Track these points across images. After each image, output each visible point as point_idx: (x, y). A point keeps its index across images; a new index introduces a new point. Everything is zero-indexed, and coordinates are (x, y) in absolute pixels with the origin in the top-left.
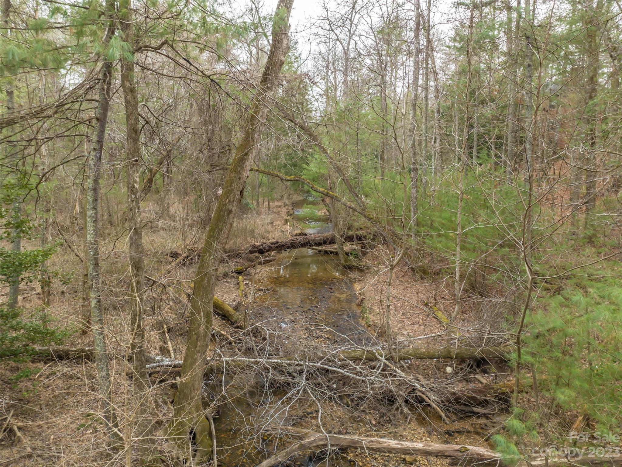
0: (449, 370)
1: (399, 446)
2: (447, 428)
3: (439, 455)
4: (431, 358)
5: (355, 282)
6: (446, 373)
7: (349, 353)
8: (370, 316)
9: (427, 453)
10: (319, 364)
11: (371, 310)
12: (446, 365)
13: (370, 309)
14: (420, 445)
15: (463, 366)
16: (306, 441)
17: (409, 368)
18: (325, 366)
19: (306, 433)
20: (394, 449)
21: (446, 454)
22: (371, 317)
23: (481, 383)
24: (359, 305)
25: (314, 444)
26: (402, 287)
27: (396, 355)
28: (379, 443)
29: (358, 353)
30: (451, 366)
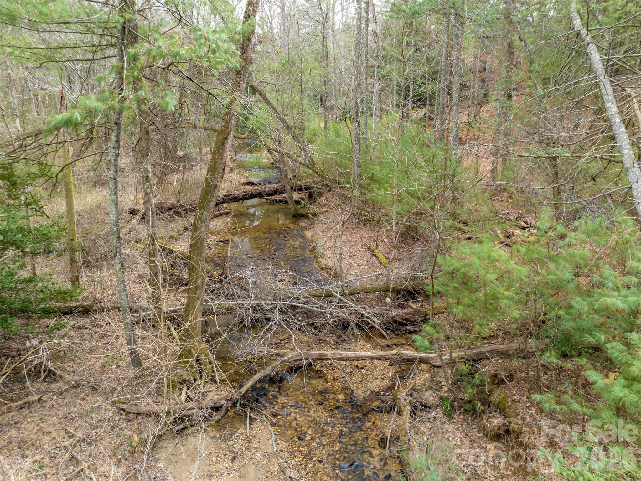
0: (388, 300)
1: (354, 355)
2: (387, 342)
3: (381, 359)
4: (375, 292)
5: (306, 230)
6: (386, 303)
7: (310, 292)
8: (322, 260)
9: (373, 358)
10: (288, 302)
11: (323, 256)
12: (386, 297)
13: (322, 254)
14: (369, 354)
15: (399, 296)
16: (285, 358)
17: (358, 301)
18: (293, 304)
19: (285, 353)
20: (350, 357)
21: (387, 357)
22: (323, 262)
23: (413, 308)
24: (312, 251)
25: (292, 360)
26: (348, 233)
27: (347, 291)
28: (340, 354)
29: (317, 292)
30: (389, 297)
